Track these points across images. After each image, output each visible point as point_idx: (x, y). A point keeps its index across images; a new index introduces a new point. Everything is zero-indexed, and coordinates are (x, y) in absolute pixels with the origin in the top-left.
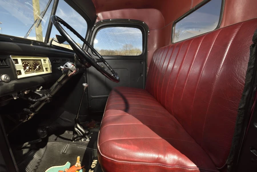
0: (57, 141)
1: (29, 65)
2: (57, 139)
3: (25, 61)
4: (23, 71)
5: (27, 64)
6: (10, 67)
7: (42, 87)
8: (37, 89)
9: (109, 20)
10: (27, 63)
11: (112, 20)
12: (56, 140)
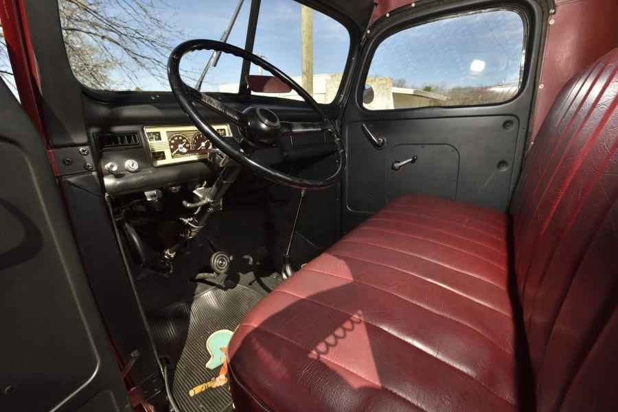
0: (251, 286)
1: (184, 141)
2: (253, 283)
3: (178, 135)
4: (168, 153)
5: (181, 140)
6: (142, 147)
7: (205, 182)
8: (198, 186)
9: (409, 7)
10: (180, 138)
11: (418, 4)
12: (250, 284)
